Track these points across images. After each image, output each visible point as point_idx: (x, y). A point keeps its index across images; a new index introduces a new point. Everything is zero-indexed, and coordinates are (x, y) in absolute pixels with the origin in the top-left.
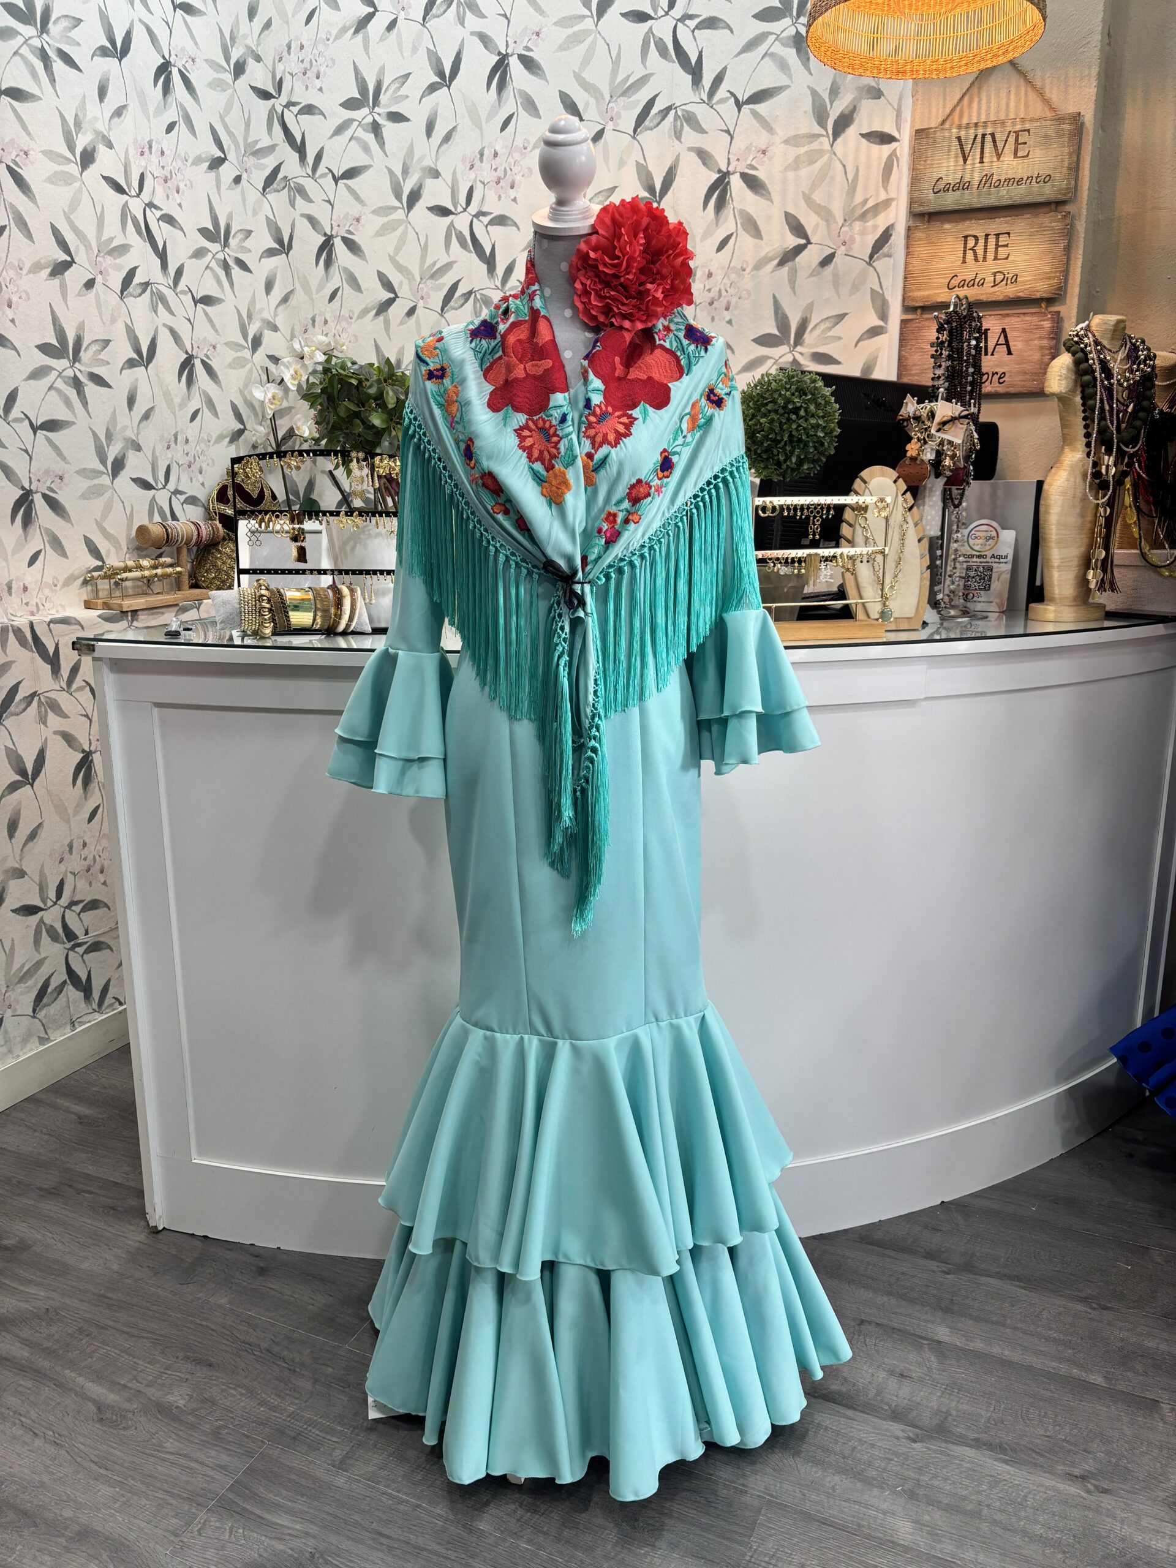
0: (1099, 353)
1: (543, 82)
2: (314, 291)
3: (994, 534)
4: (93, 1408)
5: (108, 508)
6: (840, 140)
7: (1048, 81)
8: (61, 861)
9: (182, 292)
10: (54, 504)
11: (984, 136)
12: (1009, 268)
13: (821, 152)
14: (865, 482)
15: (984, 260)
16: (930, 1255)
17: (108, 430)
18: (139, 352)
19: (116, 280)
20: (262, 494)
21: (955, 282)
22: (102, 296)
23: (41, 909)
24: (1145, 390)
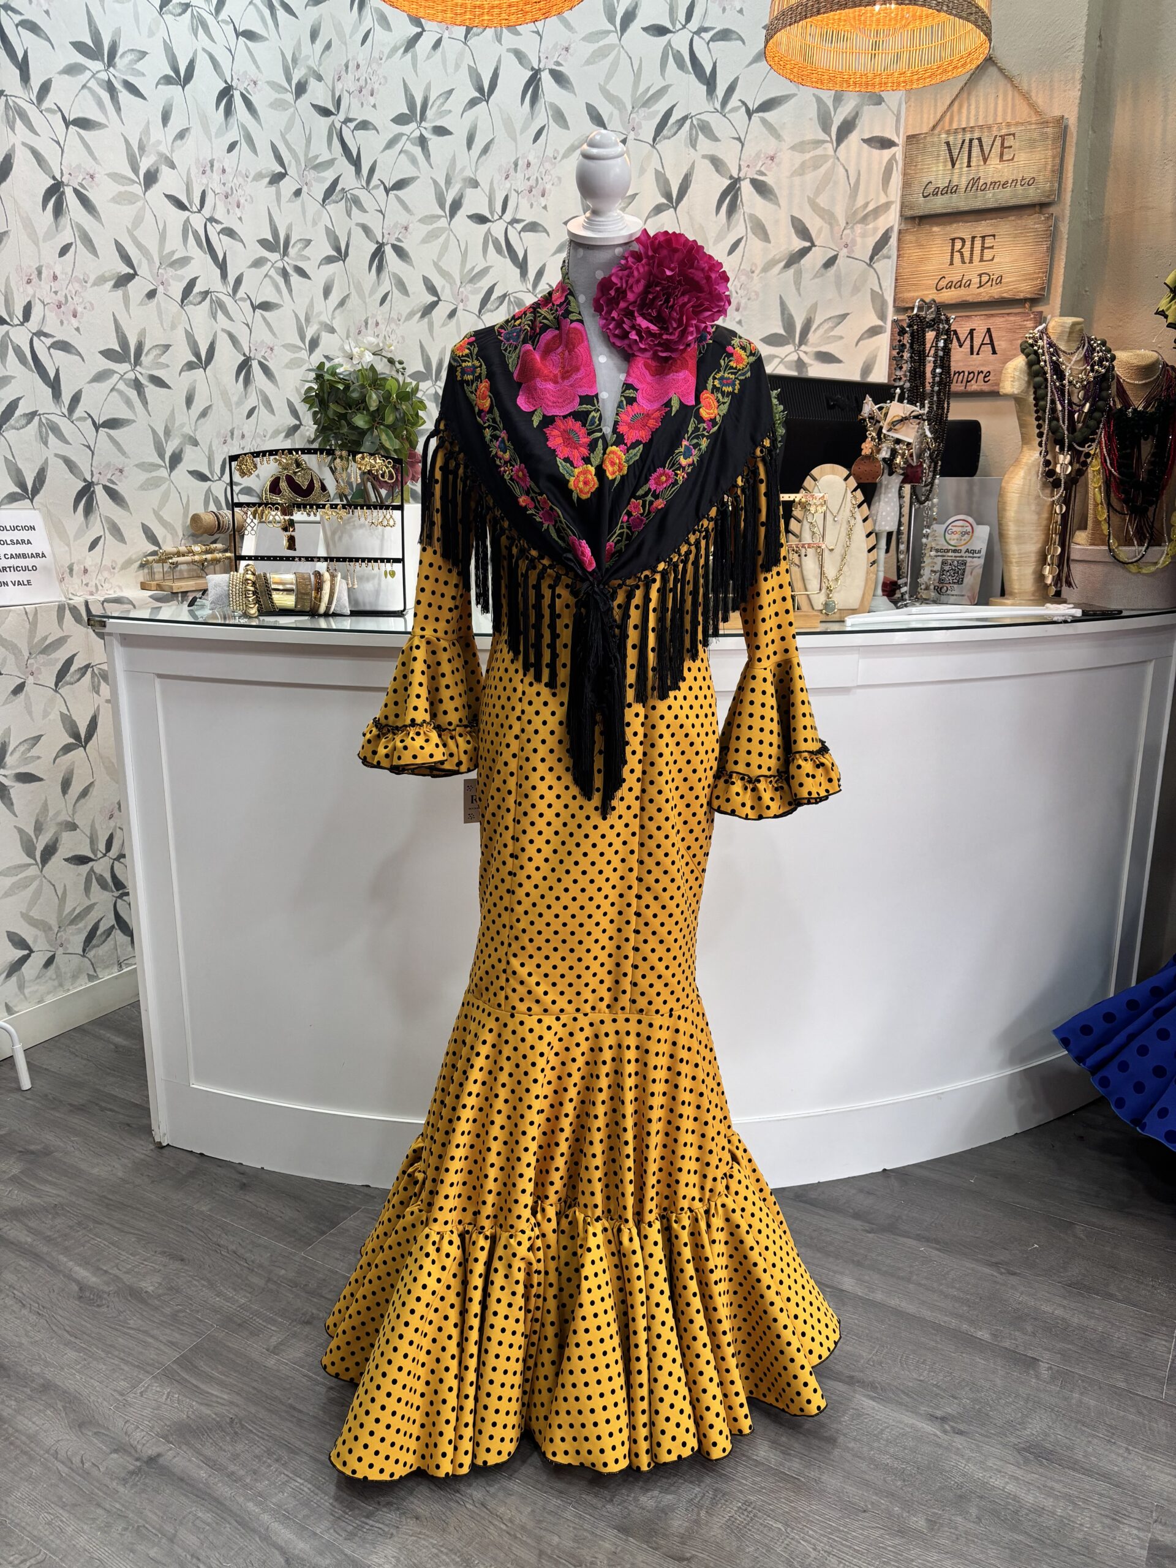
0: (1052, 354)
1: (571, 95)
2: (367, 294)
3: (969, 529)
4: (76, 1288)
5: (165, 497)
6: (843, 146)
7: (1034, 85)
8: (111, 817)
9: (242, 299)
10: (113, 494)
11: (971, 140)
12: (994, 269)
13: (825, 158)
14: (815, 480)
15: (971, 262)
16: (857, 1216)
17: (166, 427)
18: (197, 355)
19: (177, 290)
20: (311, 485)
21: (943, 283)
22: (163, 305)
23: (91, 860)
24: (1101, 390)
